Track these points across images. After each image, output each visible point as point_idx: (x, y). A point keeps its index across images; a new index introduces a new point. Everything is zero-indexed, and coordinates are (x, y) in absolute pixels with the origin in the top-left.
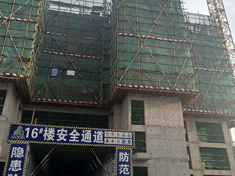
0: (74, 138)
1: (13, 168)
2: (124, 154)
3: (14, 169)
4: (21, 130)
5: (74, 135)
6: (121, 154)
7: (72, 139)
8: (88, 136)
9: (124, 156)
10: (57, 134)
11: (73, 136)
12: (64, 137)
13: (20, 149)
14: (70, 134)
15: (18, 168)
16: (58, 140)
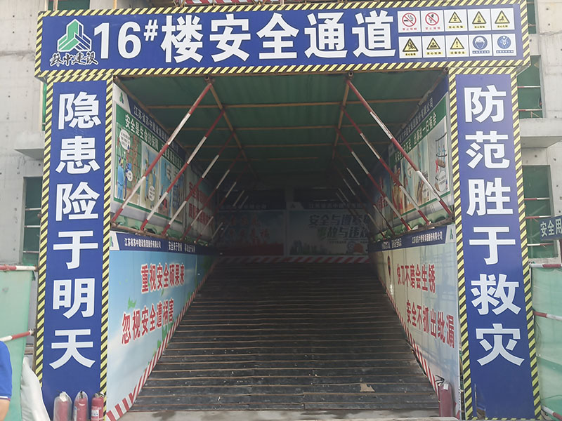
0: (278, 44)
1: (70, 165)
2: (483, 94)
3: (75, 167)
4: (80, 34)
5: (278, 35)
6: (472, 94)
7: (272, 50)
8: (331, 34)
9: (482, 100)
10: (213, 38)
11: (272, 39)
12: (237, 44)
13: (86, 100)
14: (260, 34)
15: (86, 162)
16: (217, 58)
